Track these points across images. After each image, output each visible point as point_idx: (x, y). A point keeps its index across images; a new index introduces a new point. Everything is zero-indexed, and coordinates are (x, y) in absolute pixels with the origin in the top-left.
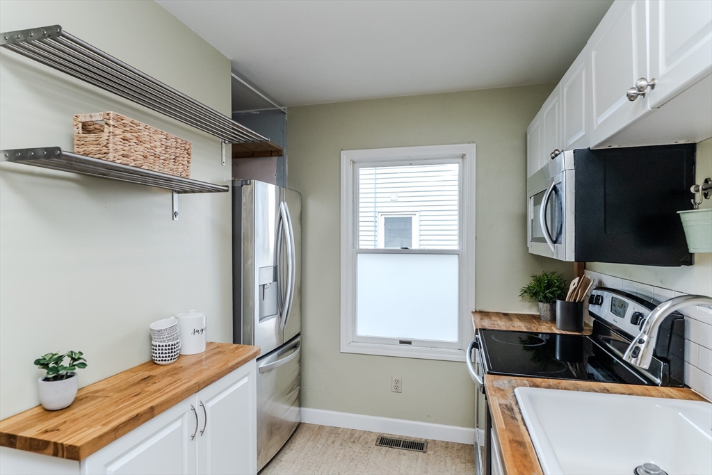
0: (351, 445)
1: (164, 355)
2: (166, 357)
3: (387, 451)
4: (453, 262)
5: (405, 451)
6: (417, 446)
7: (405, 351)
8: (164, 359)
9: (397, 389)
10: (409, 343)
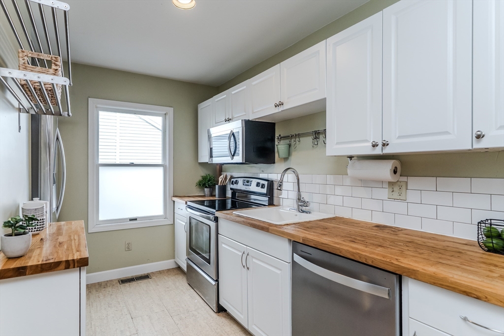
0: (104, 289)
1: (39, 227)
2: (40, 228)
3: (130, 285)
4: (160, 171)
5: (139, 282)
6: (146, 277)
7: (133, 224)
8: (38, 229)
9: (128, 248)
10: (136, 219)
